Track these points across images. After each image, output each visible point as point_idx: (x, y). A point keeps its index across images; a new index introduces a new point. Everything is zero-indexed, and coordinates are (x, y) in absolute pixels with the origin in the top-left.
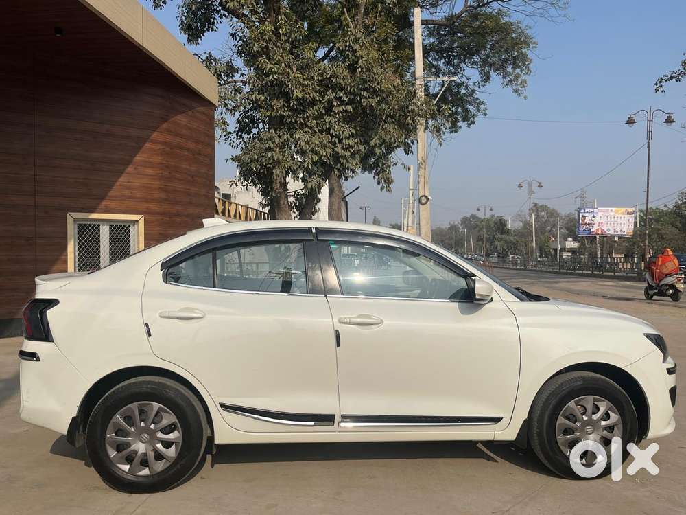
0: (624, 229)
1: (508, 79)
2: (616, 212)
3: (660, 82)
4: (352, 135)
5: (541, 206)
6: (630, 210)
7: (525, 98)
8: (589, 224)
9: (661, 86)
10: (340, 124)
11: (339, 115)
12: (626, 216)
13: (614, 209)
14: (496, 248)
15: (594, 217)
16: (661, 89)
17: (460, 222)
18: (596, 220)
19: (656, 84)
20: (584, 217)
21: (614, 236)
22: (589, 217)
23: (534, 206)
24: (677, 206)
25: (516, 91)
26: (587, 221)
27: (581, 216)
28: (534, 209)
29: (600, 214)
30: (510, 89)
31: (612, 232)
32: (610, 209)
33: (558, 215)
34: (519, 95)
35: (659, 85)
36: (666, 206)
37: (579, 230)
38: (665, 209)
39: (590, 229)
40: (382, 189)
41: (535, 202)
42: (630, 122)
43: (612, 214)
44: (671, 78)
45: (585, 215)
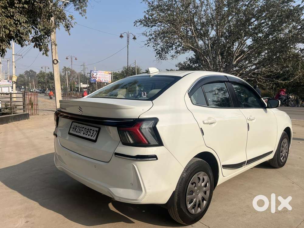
0: (108, 80)
1: (77, 7)
2: (105, 73)
3: (136, 22)
4: (26, 22)
5: (68, 68)
6: (110, 72)
7: (86, 18)
8: (95, 77)
9: (136, 24)
10: (19, 14)
11: (19, 9)
12: (108, 75)
13: (104, 72)
14: (50, 87)
15: (97, 74)
16: (136, 25)
17: (24, 73)
18: (98, 76)
19: (134, 23)
20: (93, 74)
21: (104, 83)
22: (95, 74)
23: (64, 68)
24: (122, 72)
25: (81, 13)
26: (94, 76)
27: (92, 74)
28: (64, 69)
29: (99, 73)
30: (78, 12)
31: (104, 81)
32: (103, 71)
33: (75, 73)
34: (82, 16)
35: (135, 23)
36: (119, 72)
37: (91, 80)
38: (118, 73)
39: (95, 80)
40: (43, 54)
41: (65, 66)
42: (121, 36)
43: (103, 73)
44: (140, 21)
45: (93, 73)
